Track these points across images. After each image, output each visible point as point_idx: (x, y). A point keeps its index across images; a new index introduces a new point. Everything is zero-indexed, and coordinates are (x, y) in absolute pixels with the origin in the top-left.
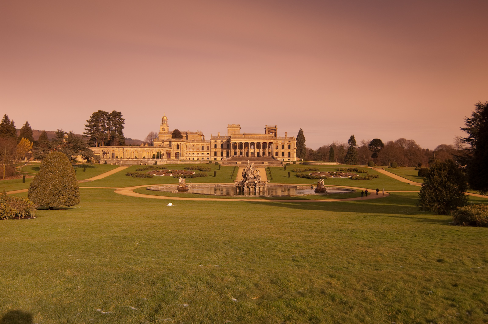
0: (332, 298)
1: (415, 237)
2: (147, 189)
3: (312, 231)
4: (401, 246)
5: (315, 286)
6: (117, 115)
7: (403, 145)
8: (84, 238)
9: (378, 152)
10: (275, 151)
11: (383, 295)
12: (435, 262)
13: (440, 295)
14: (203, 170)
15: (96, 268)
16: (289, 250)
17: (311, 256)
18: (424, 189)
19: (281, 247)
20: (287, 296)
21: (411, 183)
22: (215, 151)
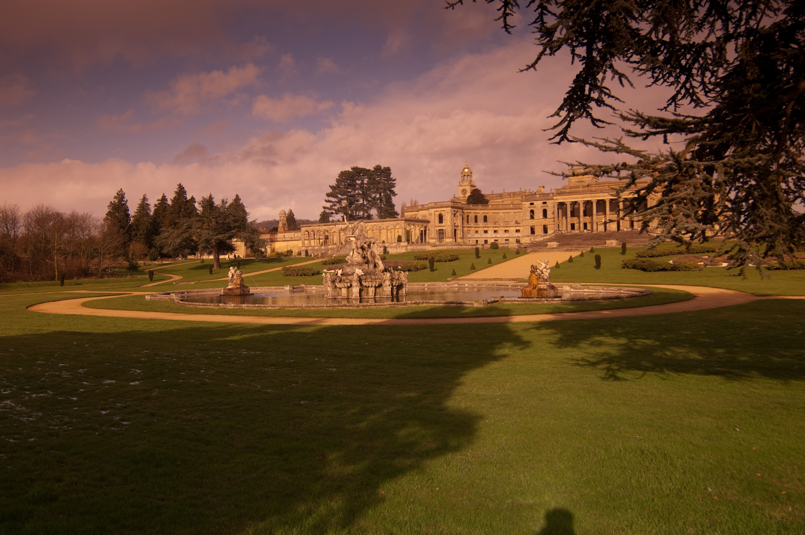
6: (381, 172)
22: (532, 225)
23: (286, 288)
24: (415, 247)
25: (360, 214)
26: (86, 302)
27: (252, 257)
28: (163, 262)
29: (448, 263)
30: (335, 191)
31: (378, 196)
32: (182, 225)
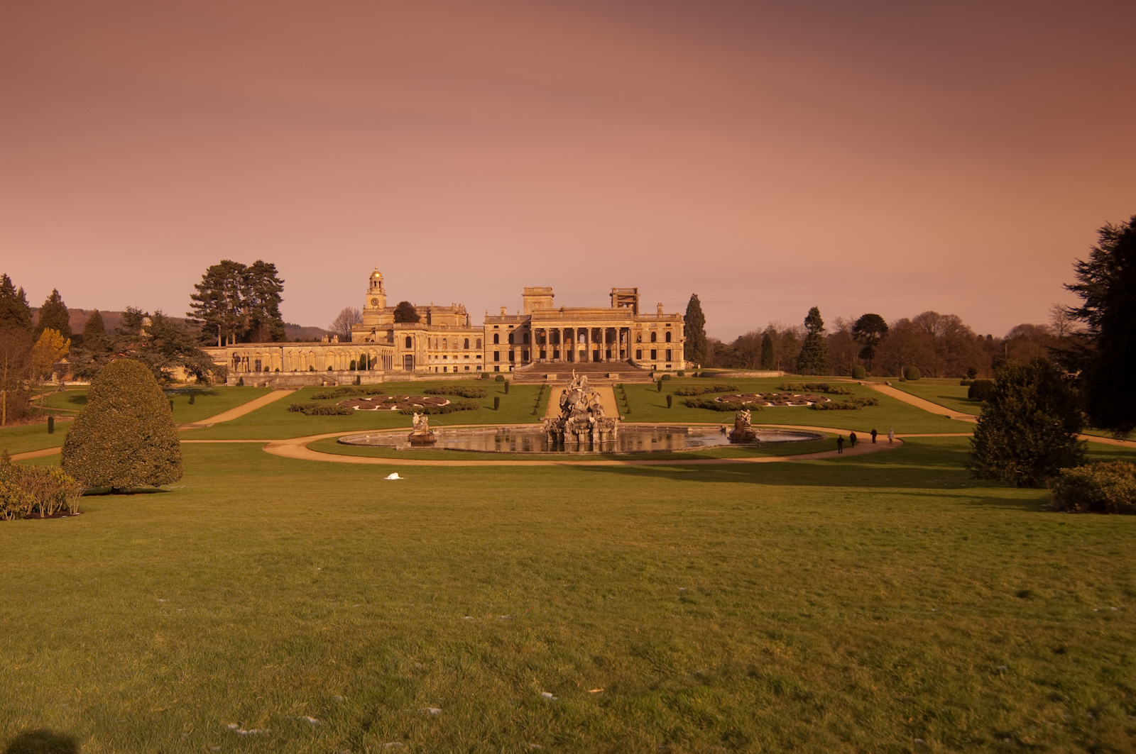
0: (775, 686)
1: (965, 541)
2: (339, 442)
3: (724, 532)
4: (932, 563)
5: (734, 660)
6: (265, 270)
7: (933, 328)
8: (194, 560)
9: (876, 345)
10: (635, 346)
11: (893, 676)
12: (1012, 597)
13: (1024, 674)
14: (469, 396)
15: (223, 628)
16: (672, 577)
17: (725, 591)
18: (982, 428)
19: (653, 570)
20: (669, 683)
21: (954, 415)
22: (496, 350)
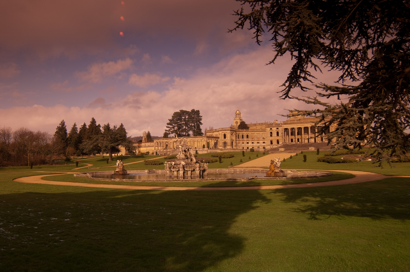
22: (271, 139)
23: (146, 171)
24: (212, 150)
25: (184, 134)
26: (43, 177)
27: (129, 155)
28: (83, 157)
29: (229, 159)
30: (171, 122)
31: (193, 125)
32: (93, 139)
